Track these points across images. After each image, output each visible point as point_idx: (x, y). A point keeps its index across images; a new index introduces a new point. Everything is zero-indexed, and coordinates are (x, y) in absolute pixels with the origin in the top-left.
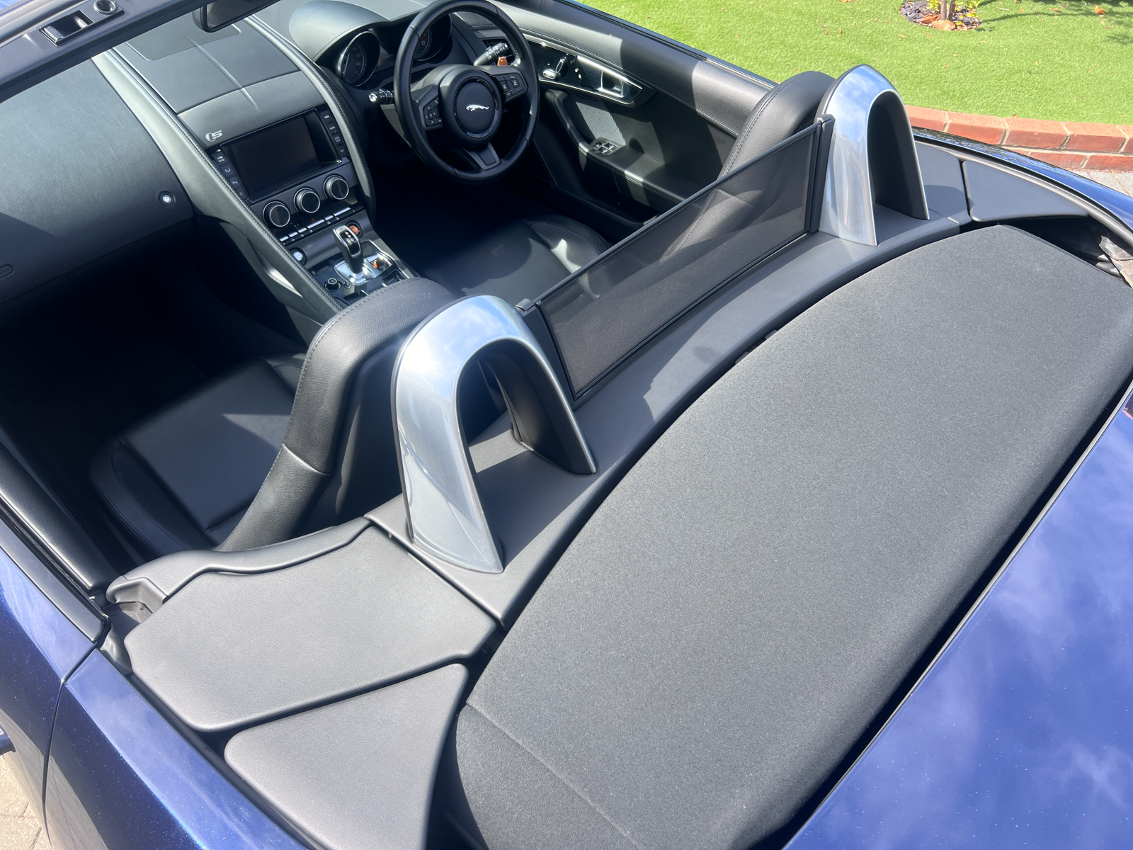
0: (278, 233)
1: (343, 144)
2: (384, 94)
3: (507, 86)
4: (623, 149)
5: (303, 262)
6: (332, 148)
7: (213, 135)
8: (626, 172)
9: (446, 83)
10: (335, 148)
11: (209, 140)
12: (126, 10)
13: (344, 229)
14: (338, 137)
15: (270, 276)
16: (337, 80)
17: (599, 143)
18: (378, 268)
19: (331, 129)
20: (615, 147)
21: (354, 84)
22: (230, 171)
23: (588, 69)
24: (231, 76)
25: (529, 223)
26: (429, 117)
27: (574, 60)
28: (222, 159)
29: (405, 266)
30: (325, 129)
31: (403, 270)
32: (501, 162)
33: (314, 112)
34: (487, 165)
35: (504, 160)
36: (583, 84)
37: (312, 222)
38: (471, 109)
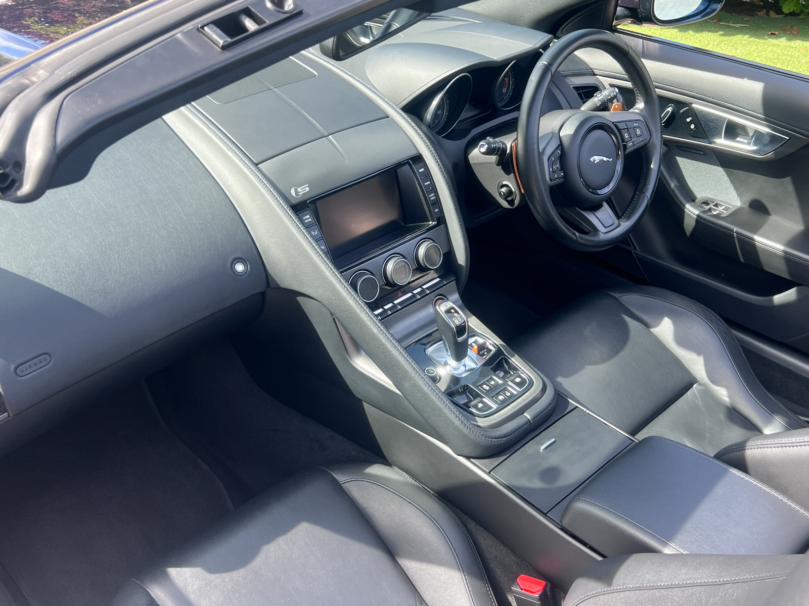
1: (437, 203)
2: (494, 143)
3: (629, 135)
4: (737, 212)
6: (425, 206)
7: (299, 190)
9: (568, 131)
10: (429, 207)
11: (295, 196)
12: (306, 10)
13: (449, 307)
14: (433, 194)
15: (354, 364)
16: (425, 129)
17: (706, 203)
18: (478, 354)
19: (425, 184)
20: (730, 208)
21: (439, 133)
22: (317, 233)
23: (706, 118)
24: (315, 122)
25: (617, 295)
26: (552, 169)
27: (687, 108)
28: (308, 218)
29: (512, 352)
30: (419, 184)
31: (512, 357)
32: (619, 223)
33: (408, 165)
34: (605, 227)
35: (622, 222)
36: (694, 135)
37: (399, 296)
38: (595, 161)
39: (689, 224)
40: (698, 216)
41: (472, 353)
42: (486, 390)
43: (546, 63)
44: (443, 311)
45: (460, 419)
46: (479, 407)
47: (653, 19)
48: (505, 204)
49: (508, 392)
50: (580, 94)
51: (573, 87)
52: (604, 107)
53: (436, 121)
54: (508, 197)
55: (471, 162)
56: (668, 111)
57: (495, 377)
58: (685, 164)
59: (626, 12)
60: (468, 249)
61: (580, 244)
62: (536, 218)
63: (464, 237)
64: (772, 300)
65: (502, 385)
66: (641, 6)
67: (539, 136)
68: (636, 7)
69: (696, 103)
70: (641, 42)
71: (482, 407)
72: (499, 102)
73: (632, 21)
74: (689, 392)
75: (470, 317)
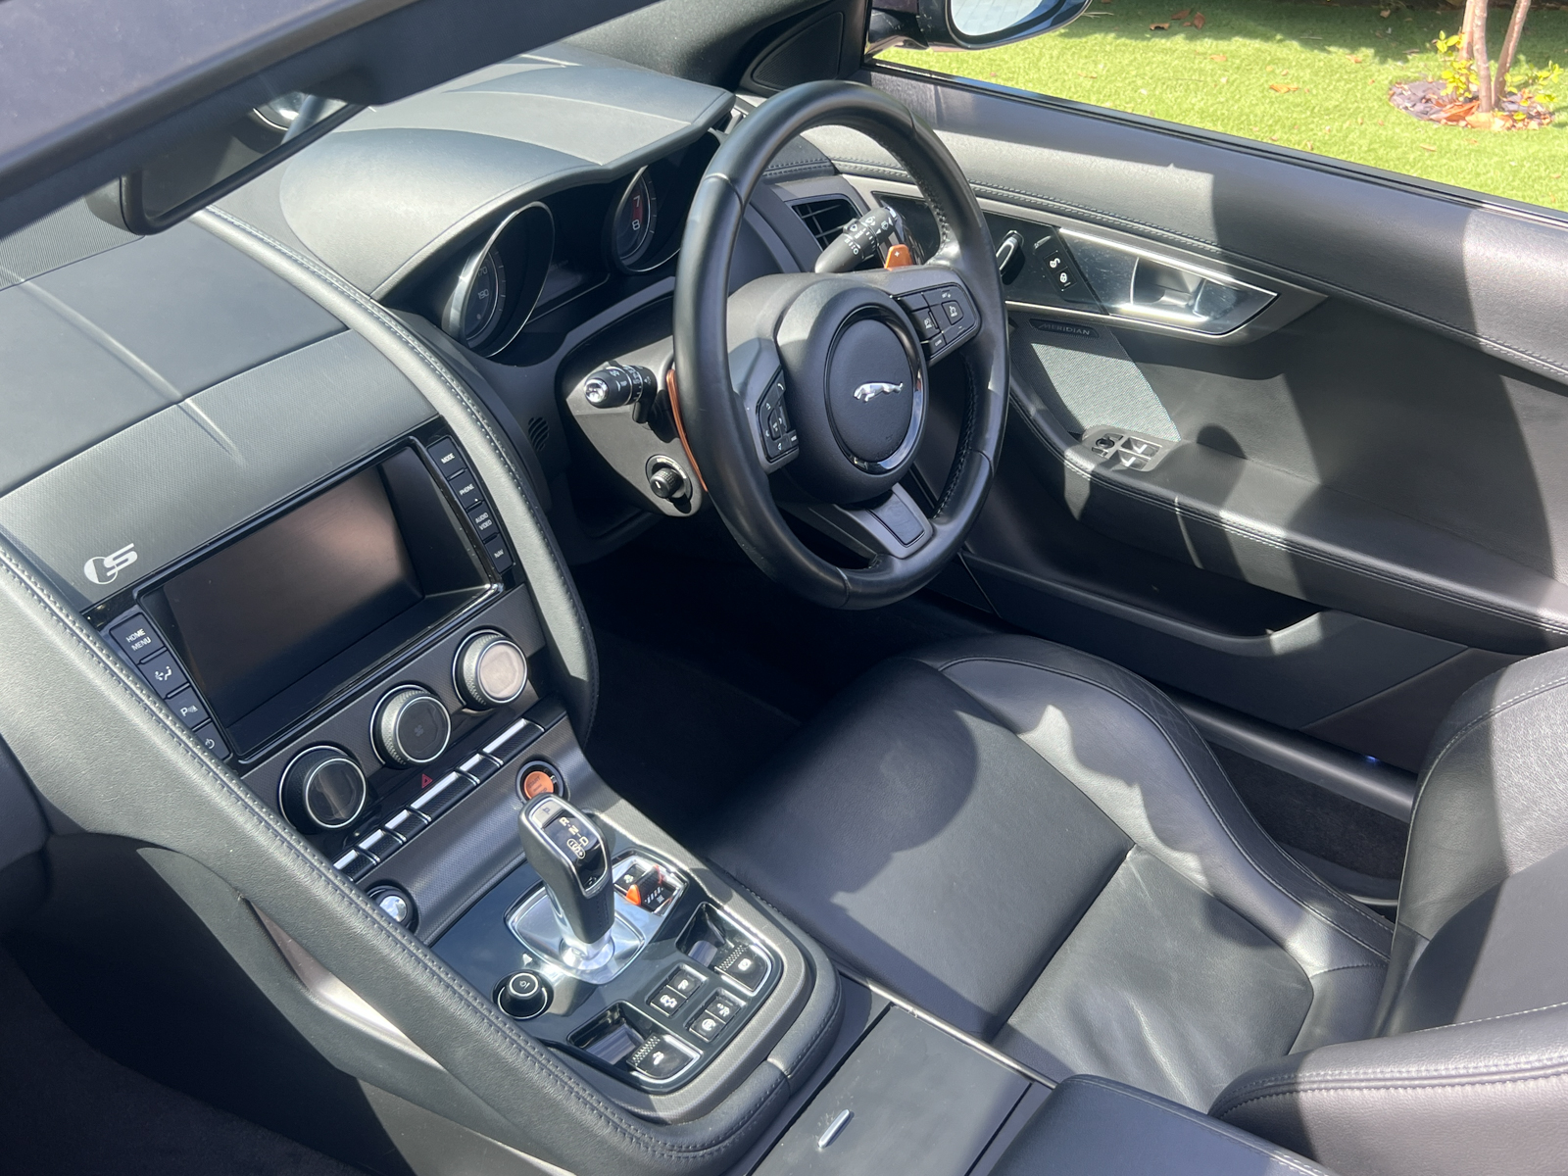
0: (328, 845)
1: (500, 533)
2: (619, 374)
3: (934, 321)
5: (412, 922)
6: (469, 549)
7: (108, 562)
8: (1226, 515)
9: (795, 332)
10: (478, 549)
11: (96, 581)
13: (553, 811)
14: (485, 516)
15: (317, 1002)
16: (447, 345)
17: (1107, 442)
18: (643, 905)
19: (462, 492)
20: (1158, 448)
21: (482, 349)
22: (170, 671)
23: (1092, 258)
24: (143, 365)
25: (939, 665)
26: (770, 432)
27: (1048, 237)
28: (142, 638)
29: (725, 886)
30: (446, 492)
31: (725, 902)
32: (934, 530)
33: (409, 449)
34: (904, 544)
35: (939, 524)
36: (1070, 296)
37: (424, 785)
38: (864, 395)
39: (1077, 494)
40: (1093, 474)
41: (624, 906)
42: (667, 1009)
43: (725, 177)
44: (539, 825)
45: (608, 1120)
46: (656, 1062)
47: (953, 36)
48: (668, 508)
49: (726, 1005)
50: (809, 222)
51: (793, 207)
52: (868, 258)
53: (479, 317)
54: (674, 490)
55: (575, 412)
56: (1009, 247)
57: (688, 968)
58: (1053, 359)
59: (890, 22)
60: (591, 638)
61: (854, 595)
62: (746, 551)
63: (577, 613)
64: (1268, 644)
65: (709, 986)
66: (921, 8)
67: (729, 351)
68: (910, 11)
69: (1068, 226)
70: (933, 92)
71: (663, 1062)
72: (623, 255)
73: (905, 42)
74: (1120, 872)
75: (614, 804)
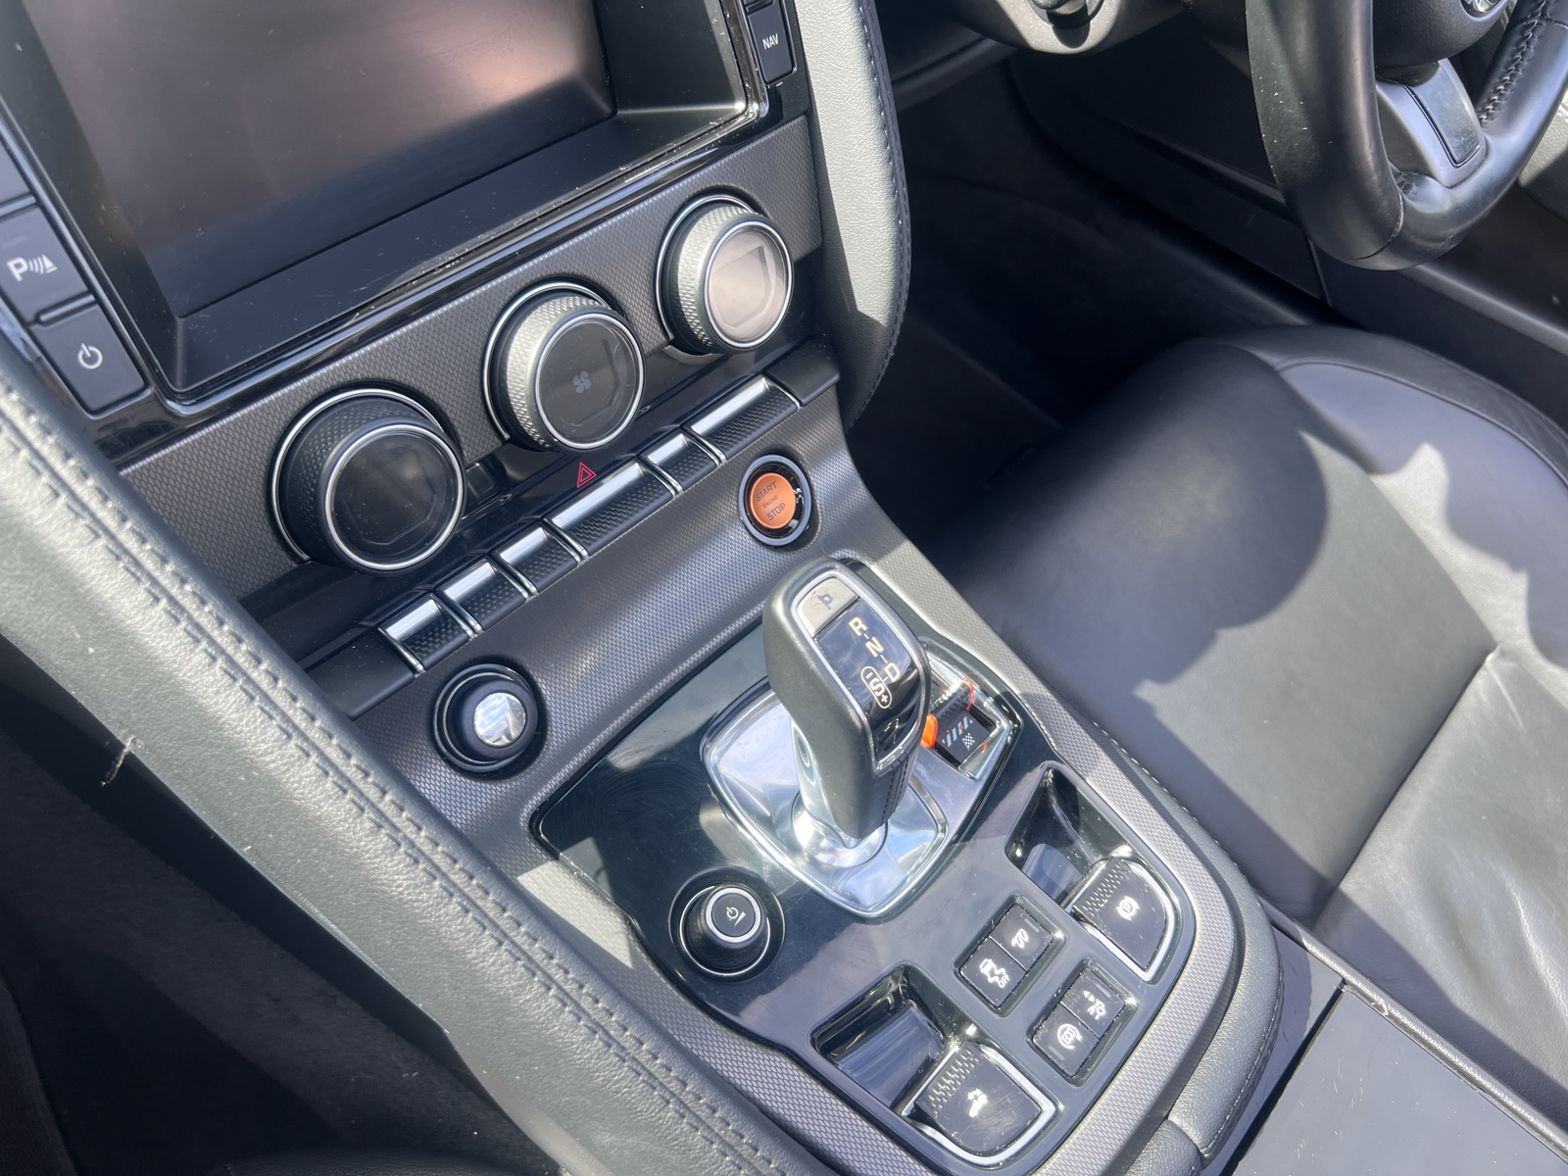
18: (939, 748)
25: (1277, 362)
32: (1487, 144)
34: (1455, 162)
42: (993, 989)
44: (809, 629)
46: (973, 1112)
49: (1098, 995)
60: (908, 245)
63: (893, 191)
75: (893, 547)
